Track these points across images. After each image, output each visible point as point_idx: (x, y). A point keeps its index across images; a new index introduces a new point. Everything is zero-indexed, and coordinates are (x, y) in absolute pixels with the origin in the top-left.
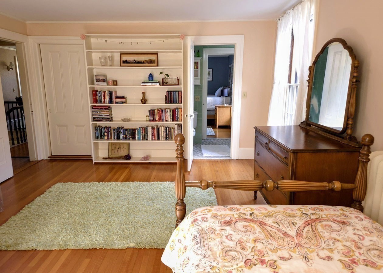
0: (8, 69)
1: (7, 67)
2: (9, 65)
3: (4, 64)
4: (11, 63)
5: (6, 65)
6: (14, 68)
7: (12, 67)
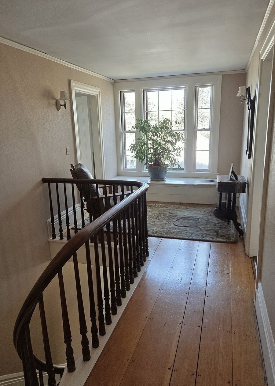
0: (58, 107)
1: (54, 101)
2: (58, 98)
3: (48, 95)
4: (62, 93)
5: (53, 98)
6: (67, 103)
7: (65, 102)
